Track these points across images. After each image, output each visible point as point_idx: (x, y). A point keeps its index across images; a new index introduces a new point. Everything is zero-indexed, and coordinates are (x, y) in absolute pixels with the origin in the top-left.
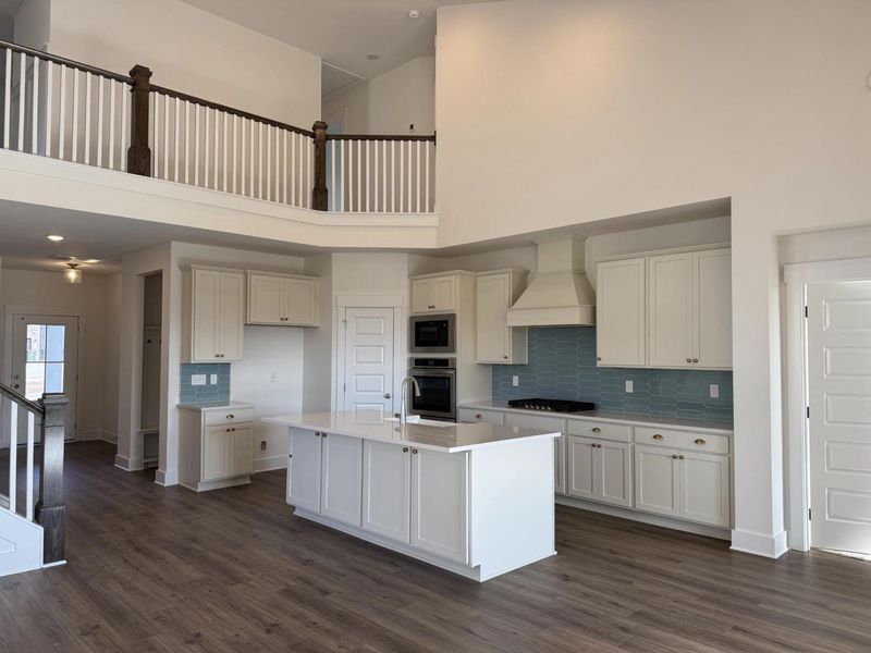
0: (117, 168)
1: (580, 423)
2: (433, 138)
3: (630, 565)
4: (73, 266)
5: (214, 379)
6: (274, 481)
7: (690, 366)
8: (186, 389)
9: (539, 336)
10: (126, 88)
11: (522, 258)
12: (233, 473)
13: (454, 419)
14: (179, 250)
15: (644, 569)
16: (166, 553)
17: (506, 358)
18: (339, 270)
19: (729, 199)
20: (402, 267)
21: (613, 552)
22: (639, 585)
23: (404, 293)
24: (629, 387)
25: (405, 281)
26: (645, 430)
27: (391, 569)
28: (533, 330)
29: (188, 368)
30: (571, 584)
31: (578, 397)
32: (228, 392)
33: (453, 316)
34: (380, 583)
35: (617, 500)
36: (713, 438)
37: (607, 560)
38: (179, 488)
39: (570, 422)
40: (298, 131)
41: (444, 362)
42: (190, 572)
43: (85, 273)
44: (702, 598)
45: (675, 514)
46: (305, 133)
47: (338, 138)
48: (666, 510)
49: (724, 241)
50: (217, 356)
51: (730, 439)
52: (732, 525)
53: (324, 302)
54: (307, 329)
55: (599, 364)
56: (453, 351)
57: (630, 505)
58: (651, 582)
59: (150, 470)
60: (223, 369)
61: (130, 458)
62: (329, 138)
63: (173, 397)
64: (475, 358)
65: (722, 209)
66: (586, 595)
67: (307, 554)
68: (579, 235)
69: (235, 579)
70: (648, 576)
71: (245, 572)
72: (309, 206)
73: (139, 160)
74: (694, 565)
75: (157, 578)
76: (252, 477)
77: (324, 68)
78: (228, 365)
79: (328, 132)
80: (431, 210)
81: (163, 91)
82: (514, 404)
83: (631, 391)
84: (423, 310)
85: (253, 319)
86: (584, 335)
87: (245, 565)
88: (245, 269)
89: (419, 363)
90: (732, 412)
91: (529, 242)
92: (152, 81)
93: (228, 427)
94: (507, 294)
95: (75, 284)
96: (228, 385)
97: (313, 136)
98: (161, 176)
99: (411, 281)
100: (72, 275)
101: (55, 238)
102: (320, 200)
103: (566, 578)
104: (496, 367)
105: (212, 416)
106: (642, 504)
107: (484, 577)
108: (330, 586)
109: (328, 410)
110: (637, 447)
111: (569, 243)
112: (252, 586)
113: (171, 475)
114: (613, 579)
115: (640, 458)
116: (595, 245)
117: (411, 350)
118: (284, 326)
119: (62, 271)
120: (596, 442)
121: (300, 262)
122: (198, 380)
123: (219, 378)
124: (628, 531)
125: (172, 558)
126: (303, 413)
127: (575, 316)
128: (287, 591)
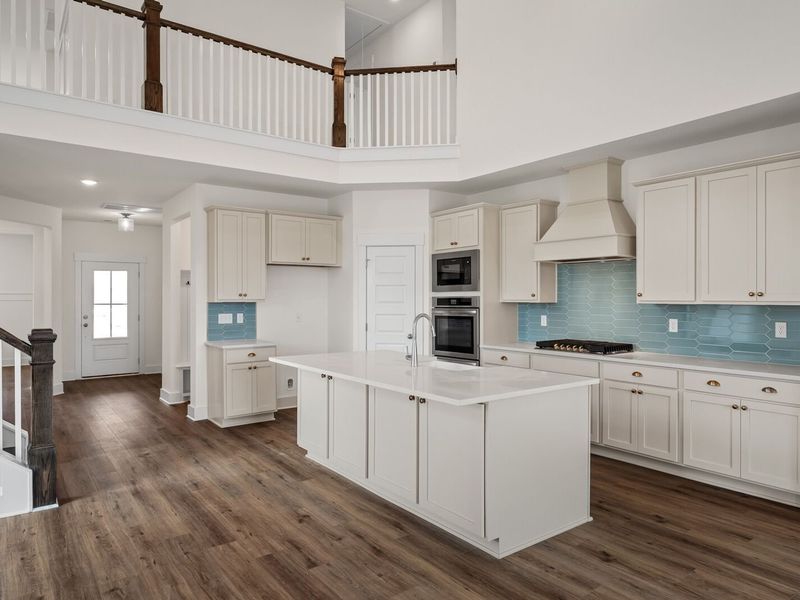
1: (617, 366)
2: (453, 67)
4: (126, 215)
5: (240, 318)
6: (287, 418)
7: (753, 301)
8: (213, 327)
9: (571, 271)
13: (477, 361)
17: (533, 295)
20: (423, 202)
23: (426, 230)
24: (673, 325)
25: (427, 215)
26: (696, 375)
30: (614, 567)
32: (254, 330)
33: (476, 252)
36: (791, 387)
38: (206, 423)
39: (605, 365)
40: (316, 67)
41: (466, 302)
43: (137, 223)
46: (324, 69)
47: (356, 73)
48: (723, 468)
50: (240, 295)
54: (329, 268)
55: (639, 300)
56: (476, 289)
57: (677, 460)
60: (249, 308)
61: (170, 394)
62: (347, 74)
63: (200, 335)
64: (499, 296)
68: (613, 160)
71: (233, 529)
72: (327, 142)
76: (278, 414)
78: (253, 304)
79: (347, 67)
80: (453, 140)
81: (173, 26)
82: (542, 345)
83: (676, 330)
84: (445, 248)
85: (274, 259)
87: (236, 520)
88: (266, 209)
89: (441, 302)
92: (163, 15)
93: (250, 365)
94: (533, 226)
95: (129, 232)
96: (254, 324)
97: (332, 72)
99: (433, 217)
100: (126, 224)
101: (89, 183)
102: (339, 137)
104: (523, 306)
105: (234, 353)
106: (690, 460)
107: (503, 552)
108: (321, 555)
110: (687, 396)
111: (603, 169)
112: (233, 550)
113: (200, 411)
116: (634, 170)
117: (434, 289)
118: (306, 265)
119: (116, 220)
120: (636, 388)
121: (324, 203)
122: (225, 319)
123: (245, 317)
127: (613, 248)
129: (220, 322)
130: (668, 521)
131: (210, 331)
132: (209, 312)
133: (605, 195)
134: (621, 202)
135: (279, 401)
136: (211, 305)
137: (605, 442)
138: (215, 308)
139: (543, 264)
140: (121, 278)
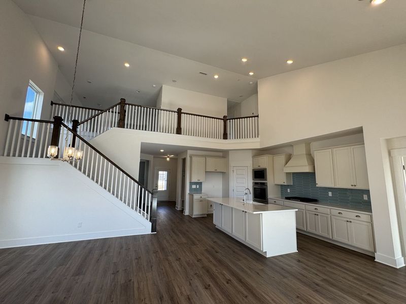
0: (173, 133)
1: (310, 206)
2: (258, 116)
3: (326, 260)
6: (210, 216)
7: (353, 188)
8: (191, 189)
9: (296, 175)
10: (176, 114)
11: (288, 150)
12: (201, 213)
14: (189, 152)
15: (332, 263)
16: (179, 234)
17: (284, 183)
18: (231, 156)
19: (362, 127)
20: (250, 155)
21: (320, 254)
22: (328, 268)
23: (251, 162)
24: (330, 194)
25: (251, 159)
26: (335, 210)
27: (239, 248)
28: (294, 173)
29: (191, 183)
30: (300, 264)
31: (311, 197)
32: (201, 190)
33: (266, 169)
34: (234, 252)
35: (325, 235)
36: (364, 216)
37: (317, 257)
38: (188, 216)
40: (219, 119)
41: (263, 184)
42: (184, 240)
43: (171, 158)
44: (355, 278)
45: (350, 243)
46: (221, 119)
47: (230, 119)
48: (346, 241)
49: (361, 142)
50: (198, 180)
51: (371, 216)
52: (375, 251)
53: (227, 165)
54: (223, 173)
55: (317, 186)
56: (266, 180)
57: (331, 238)
58: (334, 268)
59: (182, 211)
60: (200, 184)
61: (179, 207)
62: (228, 119)
63: (187, 191)
64: (274, 182)
65: (360, 131)
66: (305, 269)
67: (216, 240)
68: (308, 142)
69: (194, 244)
70: (333, 265)
71: (197, 242)
72: (222, 138)
73: (179, 131)
74: (355, 265)
75: (175, 241)
76: (207, 215)
77: (228, 101)
78: (201, 183)
80: (258, 137)
81: (184, 113)
82: (287, 198)
83: (331, 196)
84: (257, 167)
85: (207, 170)
86: (312, 175)
87: (198, 240)
88: (205, 156)
89: (256, 184)
90: (371, 205)
91: (290, 145)
92: (182, 111)
93: (200, 200)
94: (284, 162)
95: (169, 161)
96: (202, 188)
97: (223, 120)
98: (184, 134)
99: (253, 158)
100: (168, 159)
101: (162, 151)
102: (225, 136)
103: (299, 261)
104: (282, 186)
105: (196, 197)
106: (335, 238)
107: (268, 256)
108: (219, 250)
109: (229, 197)
110: (332, 216)
111: (304, 145)
112: (198, 247)
113: (187, 212)
114: (318, 265)
115: (334, 220)
116: (314, 145)
117: (253, 180)
118: (216, 172)
119: (166, 158)
120: (316, 213)
121: (221, 154)
122: (194, 187)
123: (199, 186)
124: (331, 248)
125: (180, 235)
126: (223, 197)
127: (307, 169)
128: (206, 250)
130: (323, 255)
133: (305, 153)
134: (311, 155)
135: (208, 211)
137: (308, 231)
139: (287, 173)
140: (165, 173)
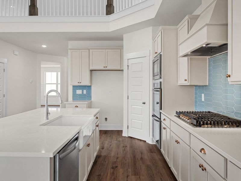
5: (85, 92)
122: (79, 92)
129: (77, 93)
131: (73, 97)
132: (73, 89)
136: (74, 86)
138: (75, 88)
